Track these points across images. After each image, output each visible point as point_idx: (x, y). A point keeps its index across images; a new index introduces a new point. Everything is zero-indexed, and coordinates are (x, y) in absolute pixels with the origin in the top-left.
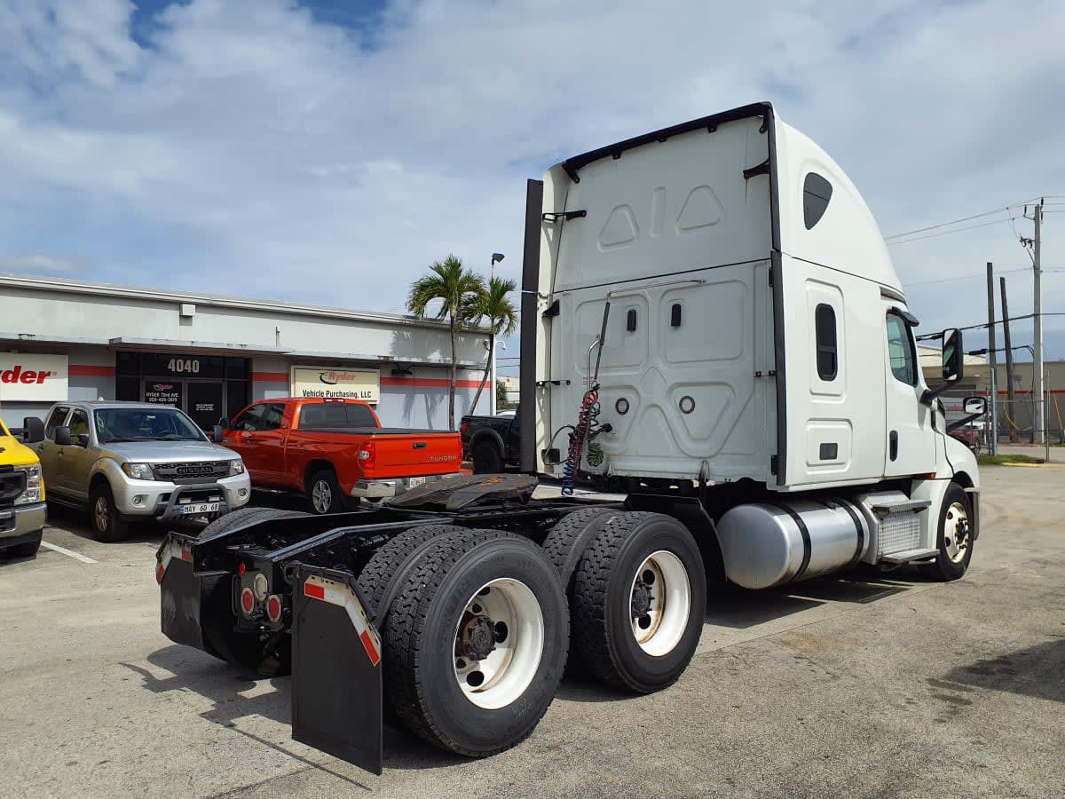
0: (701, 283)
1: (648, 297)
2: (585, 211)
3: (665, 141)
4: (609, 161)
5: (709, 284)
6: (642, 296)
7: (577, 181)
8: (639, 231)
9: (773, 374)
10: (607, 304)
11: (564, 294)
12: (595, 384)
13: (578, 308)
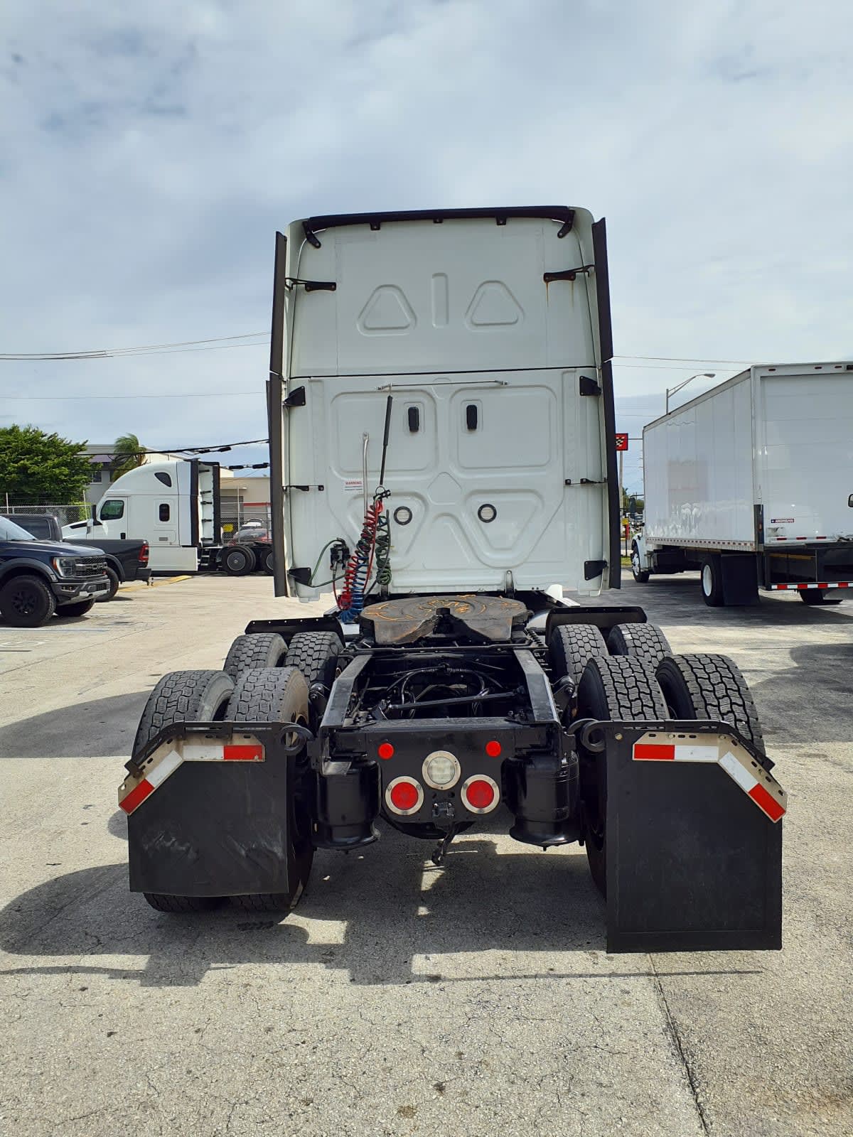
0: (502, 385)
1: (436, 396)
2: (335, 284)
3: (441, 222)
4: (364, 231)
5: (511, 387)
6: (429, 394)
7: (317, 245)
8: (415, 318)
9: (585, 482)
10: (390, 399)
11: (311, 381)
12: (381, 491)
13: (334, 399)
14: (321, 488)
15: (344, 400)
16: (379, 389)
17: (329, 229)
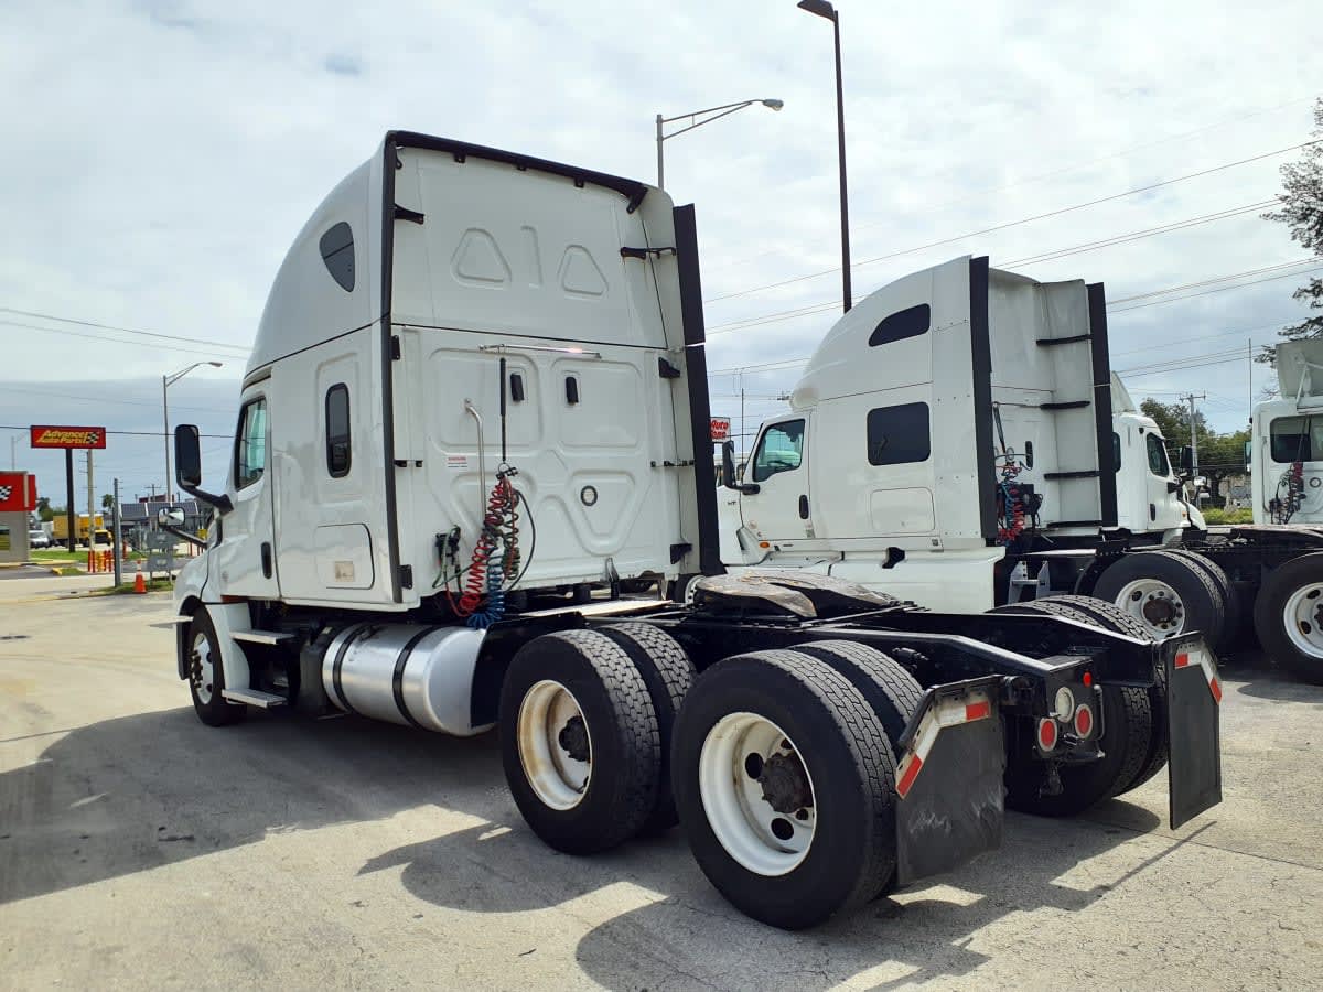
0: (599, 358)
1: (537, 363)
2: (422, 216)
3: (524, 170)
5: (605, 361)
6: (532, 361)
7: (398, 164)
8: (510, 273)
9: (667, 464)
10: (503, 361)
11: (405, 330)
12: (504, 468)
13: (433, 354)
14: (419, 464)
15: (443, 357)
16: (481, 348)
17: (407, 149)
